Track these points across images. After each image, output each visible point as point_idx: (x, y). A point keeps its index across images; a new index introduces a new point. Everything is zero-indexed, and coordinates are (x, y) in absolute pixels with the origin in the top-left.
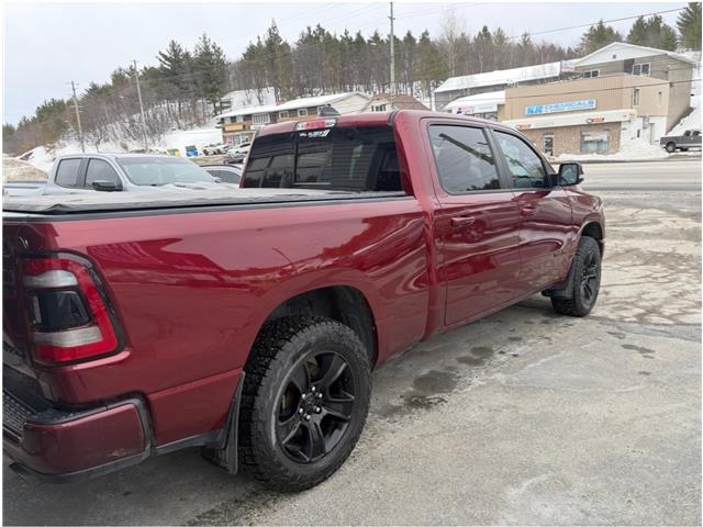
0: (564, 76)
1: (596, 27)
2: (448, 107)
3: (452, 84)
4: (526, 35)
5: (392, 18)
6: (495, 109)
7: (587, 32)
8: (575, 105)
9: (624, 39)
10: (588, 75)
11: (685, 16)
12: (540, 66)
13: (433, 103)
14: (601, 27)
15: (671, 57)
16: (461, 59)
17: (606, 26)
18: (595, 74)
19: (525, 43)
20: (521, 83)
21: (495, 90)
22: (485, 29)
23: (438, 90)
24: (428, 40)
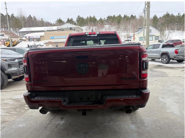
0: (58, 30)
1: (59, 19)
2: (25, 36)
3: (24, 29)
4: (42, 19)
5: (6, 9)
6: (40, 37)
7: (57, 20)
8: (62, 37)
9: (65, 23)
10: (62, 30)
11: (77, 19)
12: (49, 27)
13: (18, 34)
14: (60, 19)
15: (79, 28)
16: (25, 23)
17: (61, 19)
18: (64, 30)
19: (42, 21)
20: (48, 31)
21: (37, 32)
22: (30, 16)
23: (19, 31)
24: (14, 16)
